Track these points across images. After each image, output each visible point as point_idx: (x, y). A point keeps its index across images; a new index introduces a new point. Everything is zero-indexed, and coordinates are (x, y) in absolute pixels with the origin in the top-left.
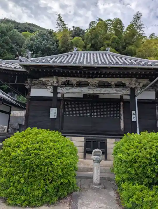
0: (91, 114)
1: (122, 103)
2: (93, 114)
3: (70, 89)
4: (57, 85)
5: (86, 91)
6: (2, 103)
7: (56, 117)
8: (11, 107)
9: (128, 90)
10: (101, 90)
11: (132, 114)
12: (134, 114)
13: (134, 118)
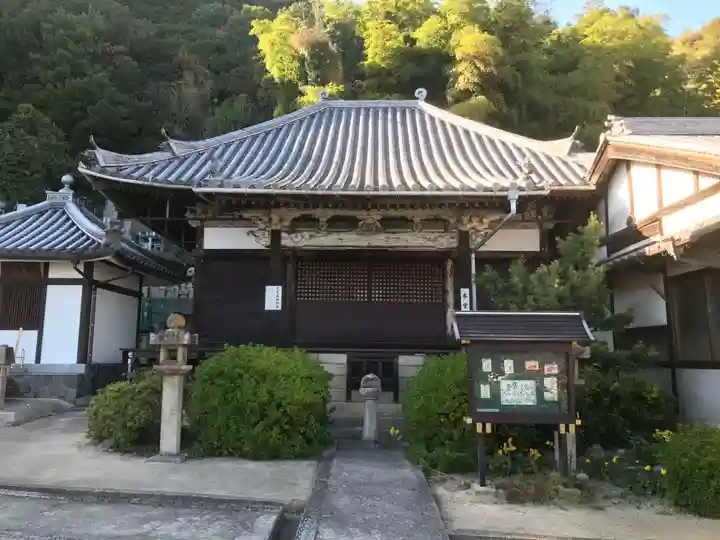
0: (370, 294)
1: (450, 264)
2: (375, 294)
3: (311, 236)
4: (279, 227)
5: (350, 240)
6: (133, 273)
7: (280, 308)
8: (141, 277)
9: (452, 238)
10: (388, 238)
11: (462, 295)
12: (465, 296)
13: (465, 305)
